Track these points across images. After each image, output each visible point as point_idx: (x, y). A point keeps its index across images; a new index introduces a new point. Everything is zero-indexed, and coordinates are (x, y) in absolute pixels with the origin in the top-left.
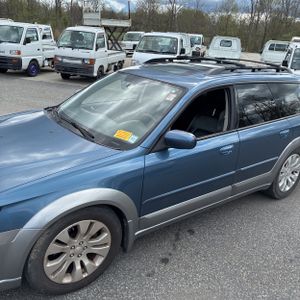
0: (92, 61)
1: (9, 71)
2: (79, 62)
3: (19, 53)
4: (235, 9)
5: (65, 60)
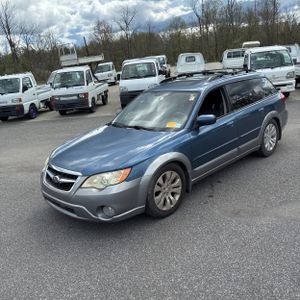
0: (86, 95)
1: (10, 118)
2: (75, 98)
3: (20, 100)
4: (184, 26)
5: (62, 99)
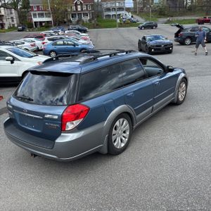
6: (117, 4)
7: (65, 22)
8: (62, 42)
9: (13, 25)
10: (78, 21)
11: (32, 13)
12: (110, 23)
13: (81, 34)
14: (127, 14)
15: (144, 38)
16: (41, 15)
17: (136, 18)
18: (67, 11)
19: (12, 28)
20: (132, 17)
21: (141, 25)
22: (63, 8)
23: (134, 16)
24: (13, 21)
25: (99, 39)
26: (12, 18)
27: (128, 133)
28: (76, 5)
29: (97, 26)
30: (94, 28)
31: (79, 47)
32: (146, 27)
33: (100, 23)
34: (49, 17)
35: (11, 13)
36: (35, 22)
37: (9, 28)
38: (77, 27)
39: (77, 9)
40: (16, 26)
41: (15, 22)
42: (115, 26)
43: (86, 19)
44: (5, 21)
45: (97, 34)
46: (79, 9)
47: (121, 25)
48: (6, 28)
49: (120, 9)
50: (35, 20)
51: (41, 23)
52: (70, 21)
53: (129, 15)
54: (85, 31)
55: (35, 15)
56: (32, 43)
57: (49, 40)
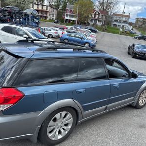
6: (124, 19)
7: (85, 24)
8: (74, 35)
9: (53, 19)
10: (94, 24)
11: (66, 13)
12: (115, 30)
13: (91, 33)
14: (129, 26)
15: (134, 45)
16: (71, 16)
17: (135, 31)
18: (88, 16)
19: (51, 20)
20: (132, 29)
21: (136, 36)
22: (86, 14)
23: (134, 29)
24: (53, 16)
25: (103, 39)
26: (53, 14)
27: (70, 127)
28: (95, 14)
29: (105, 30)
30: (103, 31)
31: (85, 40)
32: (140, 38)
33: (107, 29)
34: (76, 18)
35: (53, 11)
36: (66, 20)
37: (49, 20)
38: (91, 28)
39: (95, 17)
40: (54, 19)
41: (54, 17)
42: (117, 33)
43: (99, 24)
44: (48, 15)
45: (103, 35)
46: (97, 17)
47: (122, 33)
48: (48, 19)
49: (125, 22)
50: (66, 18)
51: (69, 21)
52: (89, 23)
53: (130, 28)
54: (95, 32)
55: (67, 15)
56: (56, 32)
57: (67, 31)
